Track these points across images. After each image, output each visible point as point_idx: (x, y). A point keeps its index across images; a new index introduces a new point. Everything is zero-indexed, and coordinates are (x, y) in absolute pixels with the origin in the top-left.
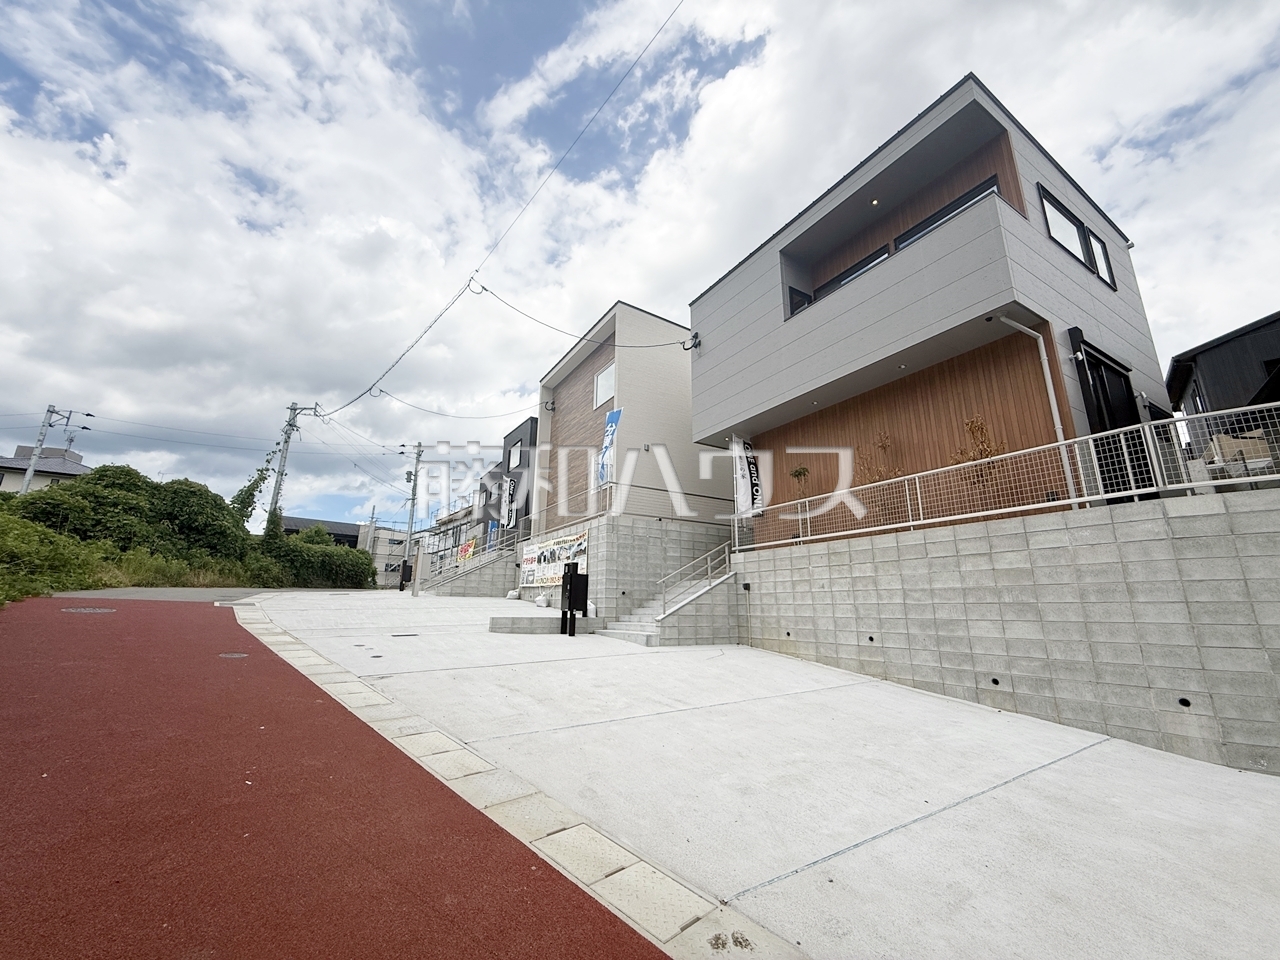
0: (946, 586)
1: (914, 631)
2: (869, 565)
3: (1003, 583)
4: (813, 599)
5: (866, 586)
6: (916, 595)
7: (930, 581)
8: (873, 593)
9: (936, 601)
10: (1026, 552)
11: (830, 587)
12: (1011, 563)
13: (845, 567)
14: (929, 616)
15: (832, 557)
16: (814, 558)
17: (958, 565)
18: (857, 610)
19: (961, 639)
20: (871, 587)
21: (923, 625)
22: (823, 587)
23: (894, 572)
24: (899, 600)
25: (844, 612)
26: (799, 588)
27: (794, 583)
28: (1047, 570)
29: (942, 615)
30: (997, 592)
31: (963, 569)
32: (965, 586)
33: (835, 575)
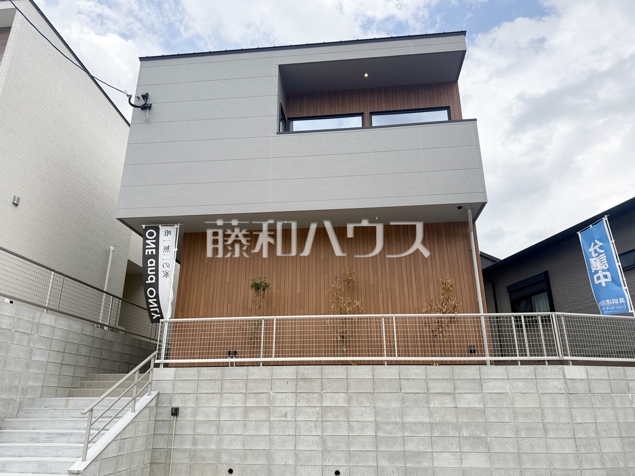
0: (416, 420)
1: (383, 463)
2: (342, 395)
3: (463, 419)
4: (271, 428)
5: (337, 417)
6: (388, 428)
7: (402, 415)
8: (344, 424)
9: (407, 434)
10: (480, 395)
11: (295, 415)
12: (469, 403)
13: (315, 396)
14: (398, 448)
15: (301, 383)
16: (278, 383)
17: (428, 402)
18: (324, 442)
19: (426, 469)
20: (342, 418)
21: (392, 457)
22: (286, 416)
23: (368, 404)
24: (371, 432)
25: (309, 444)
26: (253, 416)
27: (247, 410)
28: (494, 411)
29: (411, 447)
30: (457, 427)
31: (432, 405)
32: (432, 421)
33: (302, 403)
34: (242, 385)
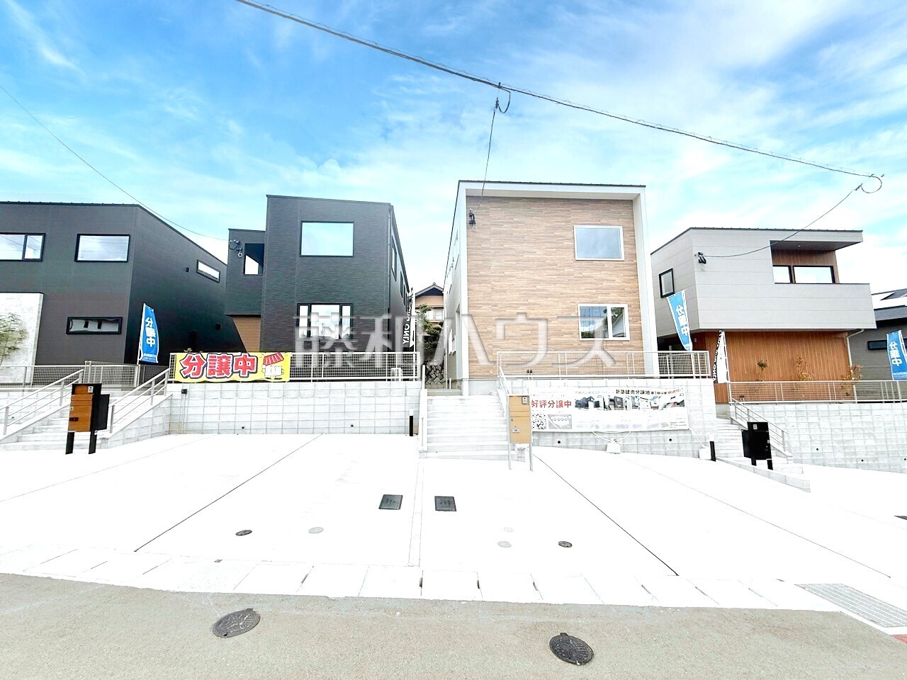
0: (847, 427)
1: (835, 445)
2: (816, 417)
3: (865, 426)
6: (836, 430)
7: (841, 425)
8: (818, 430)
9: (843, 433)
10: (871, 416)
11: (797, 426)
12: (867, 419)
13: (805, 418)
14: (840, 438)
15: (798, 413)
16: (788, 413)
17: (851, 419)
18: (810, 437)
19: (851, 447)
20: (817, 427)
21: (839, 442)
23: (827, 421)
24: (829, 432)
25: (805, 438)
28: (877, 422)
29: (845, 438)
30: (863, 429)
32: (853, 427)
33: (800, 421)
34: (772, 413)
